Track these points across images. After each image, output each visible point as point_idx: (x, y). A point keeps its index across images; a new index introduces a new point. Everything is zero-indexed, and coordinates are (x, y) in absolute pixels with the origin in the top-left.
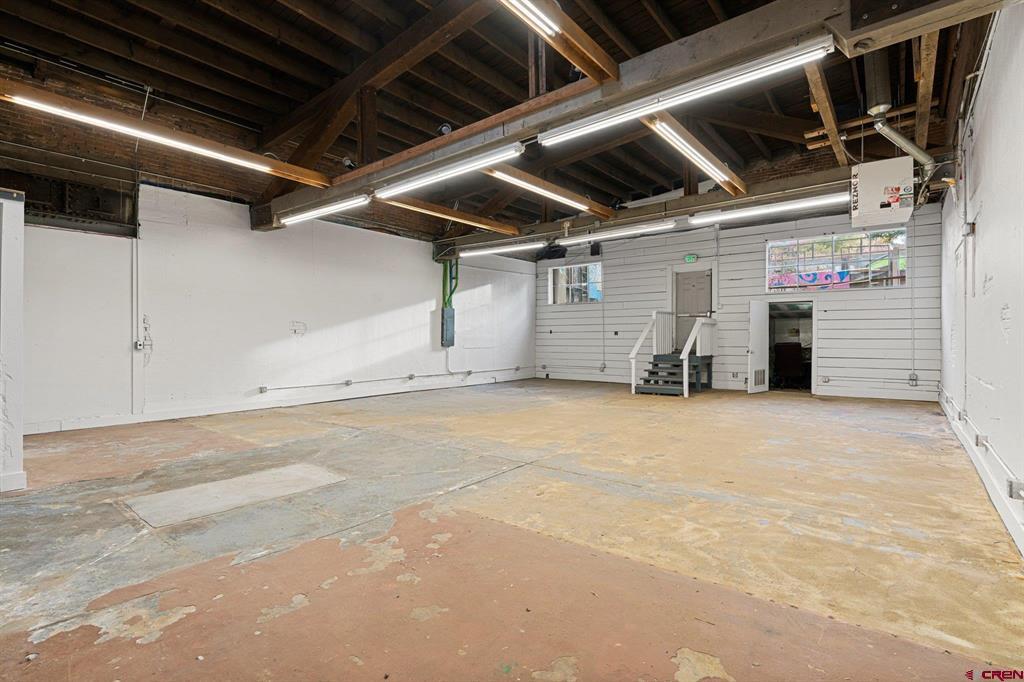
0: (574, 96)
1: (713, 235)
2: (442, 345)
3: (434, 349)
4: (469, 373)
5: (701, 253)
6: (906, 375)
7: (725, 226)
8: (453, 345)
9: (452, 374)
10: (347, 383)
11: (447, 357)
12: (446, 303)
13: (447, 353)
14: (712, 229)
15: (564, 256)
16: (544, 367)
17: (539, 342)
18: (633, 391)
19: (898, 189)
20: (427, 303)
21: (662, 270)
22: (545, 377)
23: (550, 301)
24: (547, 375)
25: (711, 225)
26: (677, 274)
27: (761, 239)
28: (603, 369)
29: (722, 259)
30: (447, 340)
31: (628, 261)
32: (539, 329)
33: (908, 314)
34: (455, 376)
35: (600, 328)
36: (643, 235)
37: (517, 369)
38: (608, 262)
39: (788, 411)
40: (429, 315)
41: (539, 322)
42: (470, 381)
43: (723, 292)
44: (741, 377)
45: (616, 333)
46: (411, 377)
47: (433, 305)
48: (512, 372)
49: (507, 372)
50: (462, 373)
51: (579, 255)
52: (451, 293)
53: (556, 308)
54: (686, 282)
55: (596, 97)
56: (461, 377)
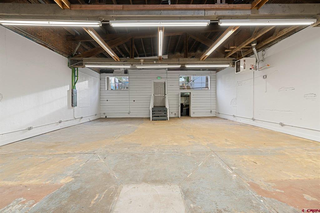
0: (239, 9)
1: (165, 72)
2: (72, 106)
3: (69, 108)
4: (82, 118)
5: (162, 77)
6: (210, 111)
7: (169, 69)
8: (76, 106)
9: (76, 119)
10: (30, 129)
11: (74, 111)
12: (73, 87)
13: (74, 109)
14: (165, 70)
15: (113, 73)
16: (104, 114)
17: (102, 104)
18: (151, 120)
19: (253, 65)
20: (66, 87)
21: (150, 81)
22: (105, 117)
23: (106, 89)
24: (106, 117)
25: (165, 69)
26: (154, 82)
27: (178, 74)
28: (129, 113)
29: (168, 79)
30: (73, 103)
31: (138, 77)
32: (102, 99)
33: (210, 96)
34: (77, 120)
35: (128, 99)
36: (143, 69)
37: (96, 115)
38: (130, 77)
39: (186, 122)
40: (67, 92)
41: (102, 97)
42: (83, 121)
43: (168, 89)
44: (174, 113)
45: (134, 101)
46: (60, 122)
47: (68, 88)
48: (94, 116)
49: (93, 116)
50: (79, 118)
51: (120, 73)
52: (75, 83)
53: (108, 92)
54: (157, 85)
55: (249, 13)
56: (79, 120)
